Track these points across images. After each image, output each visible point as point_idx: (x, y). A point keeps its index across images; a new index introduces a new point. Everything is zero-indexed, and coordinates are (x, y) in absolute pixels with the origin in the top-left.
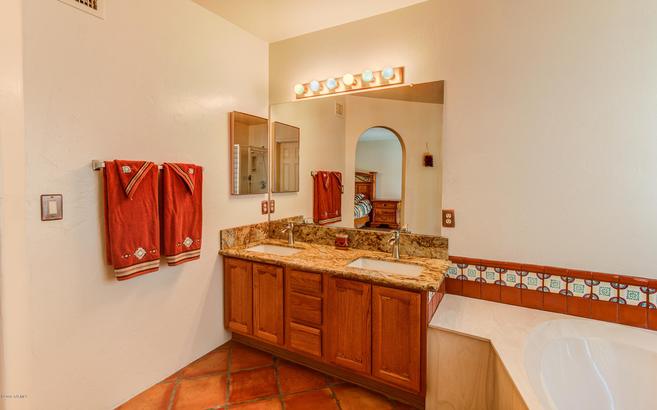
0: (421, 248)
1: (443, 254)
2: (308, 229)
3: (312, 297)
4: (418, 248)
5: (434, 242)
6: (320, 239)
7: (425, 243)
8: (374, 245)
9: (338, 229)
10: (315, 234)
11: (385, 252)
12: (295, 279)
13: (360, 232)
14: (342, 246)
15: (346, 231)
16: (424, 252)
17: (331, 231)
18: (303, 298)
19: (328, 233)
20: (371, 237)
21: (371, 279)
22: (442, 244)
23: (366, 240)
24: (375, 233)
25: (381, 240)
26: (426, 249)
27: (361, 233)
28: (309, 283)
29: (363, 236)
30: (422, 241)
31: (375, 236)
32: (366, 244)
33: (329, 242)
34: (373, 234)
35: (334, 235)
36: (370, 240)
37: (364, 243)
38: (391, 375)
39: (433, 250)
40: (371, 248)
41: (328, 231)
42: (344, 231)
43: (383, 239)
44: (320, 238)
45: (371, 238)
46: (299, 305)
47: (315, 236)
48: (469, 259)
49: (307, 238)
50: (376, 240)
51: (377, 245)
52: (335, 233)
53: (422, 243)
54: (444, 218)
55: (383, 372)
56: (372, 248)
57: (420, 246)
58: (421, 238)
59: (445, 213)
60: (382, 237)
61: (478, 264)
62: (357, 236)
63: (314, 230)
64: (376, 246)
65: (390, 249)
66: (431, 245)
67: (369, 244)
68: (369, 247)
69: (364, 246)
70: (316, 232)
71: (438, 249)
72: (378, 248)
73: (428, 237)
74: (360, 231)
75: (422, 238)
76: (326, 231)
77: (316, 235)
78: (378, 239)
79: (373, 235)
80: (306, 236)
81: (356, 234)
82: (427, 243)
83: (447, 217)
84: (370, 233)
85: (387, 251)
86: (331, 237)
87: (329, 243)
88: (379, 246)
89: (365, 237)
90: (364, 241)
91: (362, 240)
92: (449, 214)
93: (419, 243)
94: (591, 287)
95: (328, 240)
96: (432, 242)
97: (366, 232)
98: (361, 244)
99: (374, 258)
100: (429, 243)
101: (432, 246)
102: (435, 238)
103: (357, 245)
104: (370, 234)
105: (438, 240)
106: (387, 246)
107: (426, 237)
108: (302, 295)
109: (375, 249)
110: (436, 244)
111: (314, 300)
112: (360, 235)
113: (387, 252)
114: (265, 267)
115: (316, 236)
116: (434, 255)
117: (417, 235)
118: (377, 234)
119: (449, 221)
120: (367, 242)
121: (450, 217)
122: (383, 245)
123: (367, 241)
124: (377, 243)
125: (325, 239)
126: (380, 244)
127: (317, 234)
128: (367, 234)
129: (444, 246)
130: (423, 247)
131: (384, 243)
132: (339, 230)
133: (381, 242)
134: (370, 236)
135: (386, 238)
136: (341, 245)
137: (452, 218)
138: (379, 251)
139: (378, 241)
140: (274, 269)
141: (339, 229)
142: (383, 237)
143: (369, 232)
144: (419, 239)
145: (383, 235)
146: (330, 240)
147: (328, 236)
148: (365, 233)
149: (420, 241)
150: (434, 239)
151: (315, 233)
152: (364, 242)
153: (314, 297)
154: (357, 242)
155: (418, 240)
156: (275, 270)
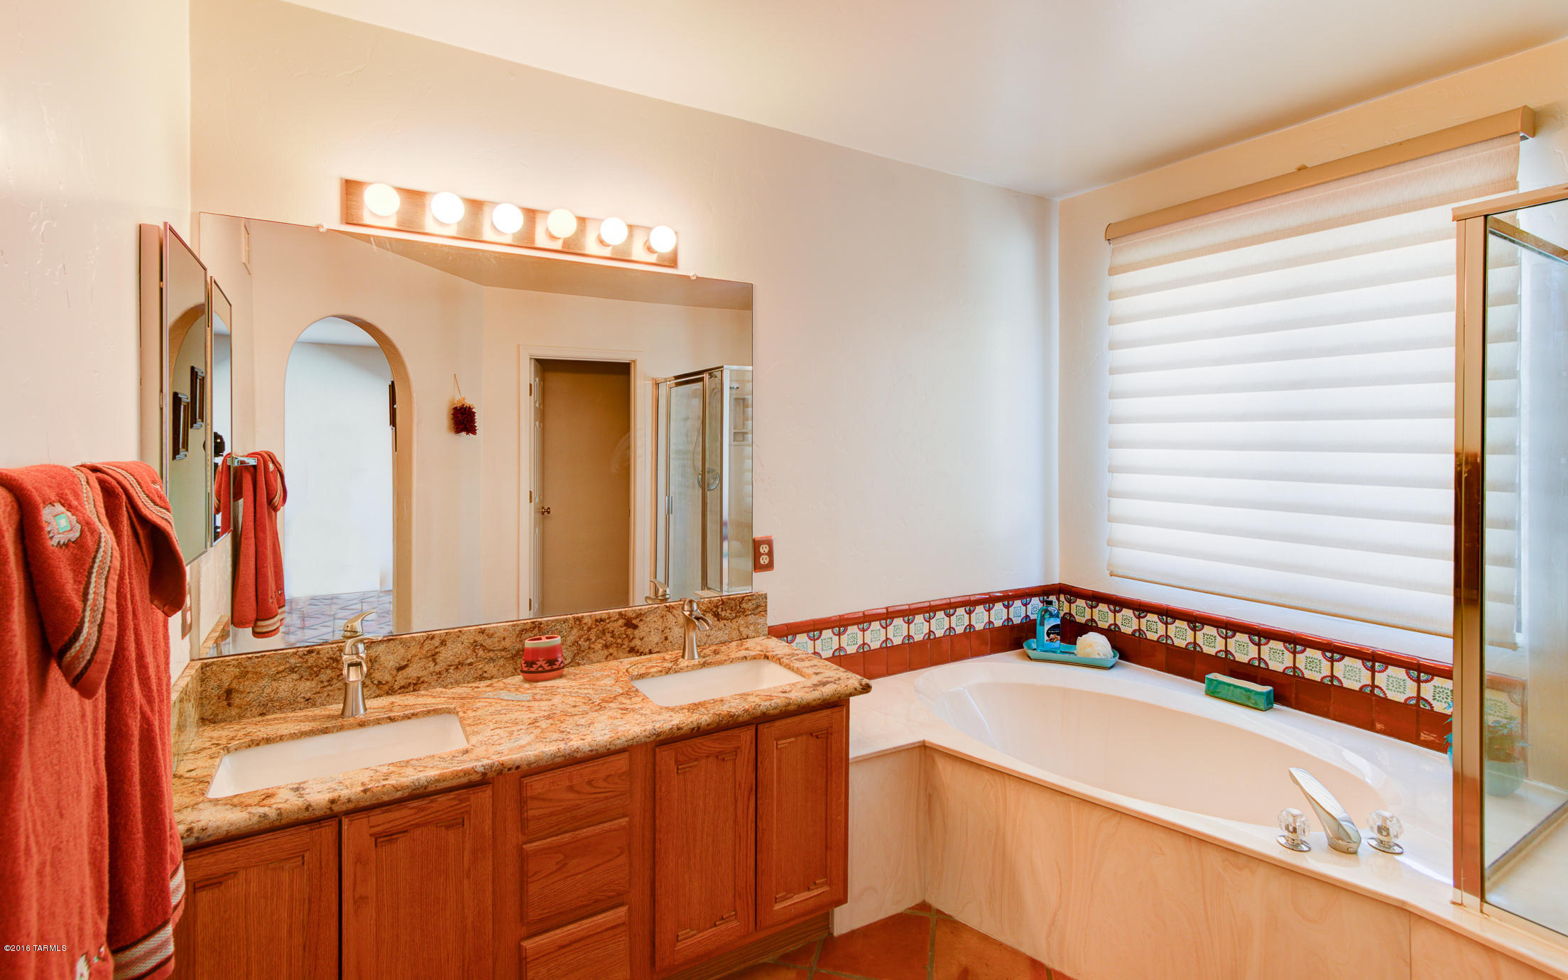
0: (721, 624)
1: (759, 626)
2: (403, 651)
3: (600, 826)
4: (715, 626)
5: (744, 605)
6: (451, 671)
7: (729, 611)
8: (618, 644)
9: (514, 626)
10: (431, 659)
11: (645, 654)
12: (544, 800)
13: (580, 621)
14: (555, 667)
15: (539, 627)
16: (727, 632)
17: (490, 636)
18: (571, 843)
19: (482, 645)
20: (611, 626)
21: (764, 713)
22: (758, 606)
23: (598, 637)
24: (620, 614)
25: (635, 627)
26: (730, 623)
27: (585, 621)
28: (593, 790)
29: (590, 629)
30: (722, 608)
31: (621, 622)
32: (598, 646)
33: (485, 669)
34: (617, 616)
35: (501, 647)
36: (610, 635)
37: (592, 646)
38: (796, 901)
39: (743, 622)
40: (611, 654)
41: (480, 638)
42: (534, 628)
43: (641, 625)
44: (452, 667)
45: (611, 629)
46: (556, 871)
47: (432, 664)
48: (796, 623)
49: (397, 678)
50: (623, 632)
51: (626, 642)
52: (504, 639)
53: (723, 614)
54: (757, 555)
55: (781, 907)
56: (615, 653)
57: (718, 620)
58: (721, 603)
59: (756, 544)
60: (638, 620)
61: (808, 629)
62: (575, 630)
63: (426, 647)
64: (624, 647)
65: (657, 644)
66: (738, 614)
67: (606, 646)
68: (606, 653)
69: (594, 652)
70: (437, 650)
71: (751, 618)
72: (628, 649)
73: (733, 599)
74: (582, 617)
75: (723, 603)
76: (475, 641)
77: (434, 660)
78: (629, 627)
79: (617, 620)
80: (394, 672)
81: (572, 627)
82: (732, 610)
83: (762, 551)
84: (609, 618)
85: (650, 650)
86: (491, 654)
87: (485, 672)
88: (632, 644)
89: (595, 630)
90: (593, 640)
91: (588, 639)
92: (764, 546)
93: (717, 615)
94: (929, 622)
95: (480, 666)
96: (740, 607)
97: (598, 617)
98: (584, 651)
99: (656, 672)
100: (735, 609)
101: (740, 616)
102: (746, 598)
103: (574, 656)
104: (608, 621)
105: (750, 600)
106: (650, 639)
107: (729, 599)
108: (567, 837)
109: (620, 653)
110: (748, 609)
111: (610, 831)
112: (582, 629)
113: (650, 652)
114: (412, 811)
115: (436, 664)
116: (745, 632)
117: (712, 599)
118: (625, 616)
119: (764, 560)
120: (601, 641)
121: (767, 551)
122: (642, 639)
123: (601, 638)
124: (627, 636)
125: (470, 664)
126: (633, 638)
127: (440, 658)
128: (601, 620)
129: (760, 609)
130: (725, 622)
131: (643, 634)
132: (519, 628)
133: (636, 632)
134: (608, 623)
135: (648, 619)
136: (549, 668)
137: (770, 554)
138: (631, 655)
139: (630, 631)
140: (457, 802)
141: (518, 626)
142: (641, 620)
143: (605, 616)
144: (717, 607)
145: (641, 614)
146: (487, 663)
147: (481, 652)
148: (596, 620)
149: (719, 610)
150: (743, 600)
151: (434, 657)
152: (594, 643)
153: (606, 825)
154: (575, 648)
155: (714, 610)
156: (461, 801)
